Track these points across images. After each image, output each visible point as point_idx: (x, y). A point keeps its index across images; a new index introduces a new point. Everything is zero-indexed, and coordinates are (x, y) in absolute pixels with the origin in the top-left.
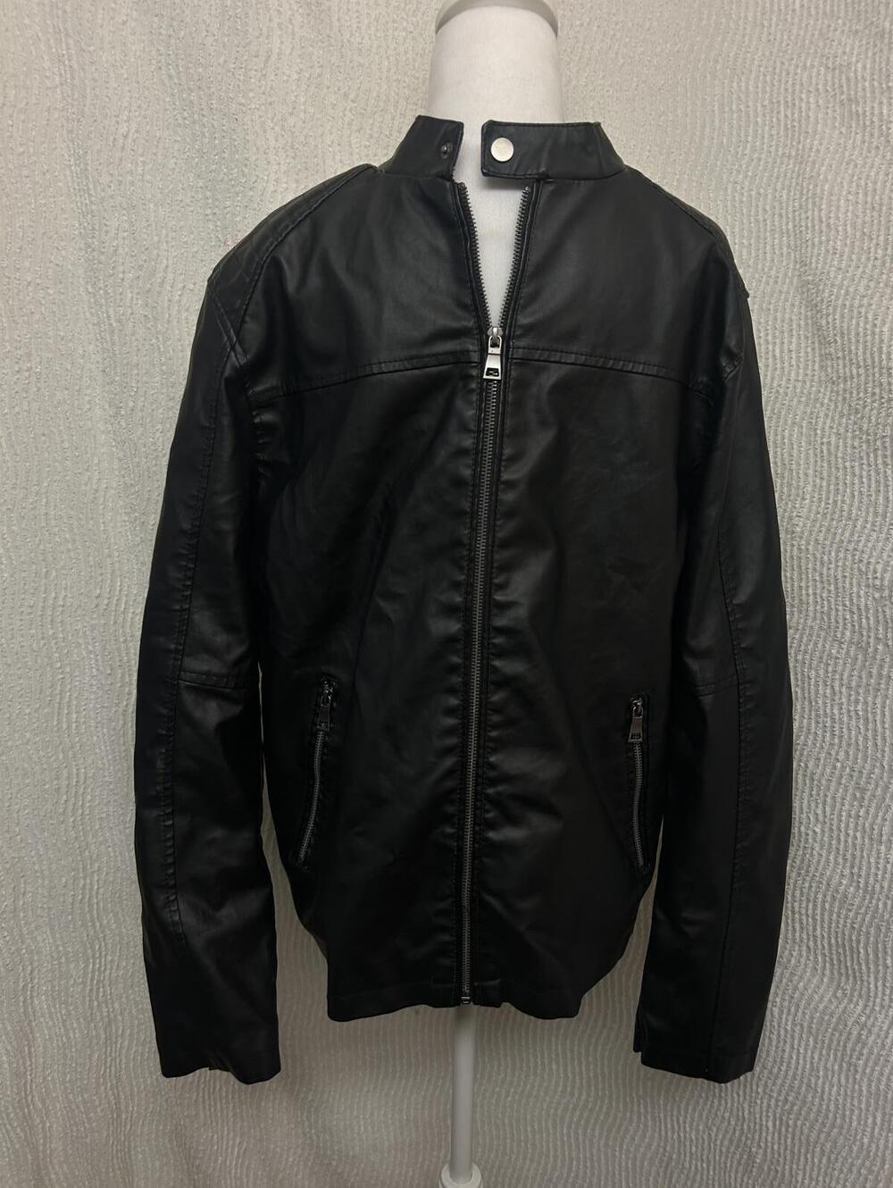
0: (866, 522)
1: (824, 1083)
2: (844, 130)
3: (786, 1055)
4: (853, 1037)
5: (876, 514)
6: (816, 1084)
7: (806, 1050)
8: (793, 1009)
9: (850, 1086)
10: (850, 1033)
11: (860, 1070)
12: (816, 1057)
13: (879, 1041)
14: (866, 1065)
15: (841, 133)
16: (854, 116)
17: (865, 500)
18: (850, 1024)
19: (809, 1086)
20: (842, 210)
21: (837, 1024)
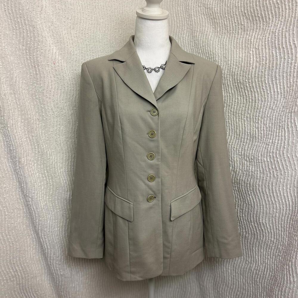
0: (235, 137)
1: (248, 288)
2: (214, 26)
3: (235, 282)
4: (254, 273)
5: (237, 135)
6: (246, 288)
7: (240, 280)
8: (234, 269)
9: (256, 287)
10: (253, 272)
11: (258, 282)
12: (244, 280)
13: (262, 273)
14: (260, 280)
15: (213, 27)
16: (216, 23)
17: (233, 131)
18: (253, 270)
19: (243, 289)
20: (217, 49)
21: (249, 270)
